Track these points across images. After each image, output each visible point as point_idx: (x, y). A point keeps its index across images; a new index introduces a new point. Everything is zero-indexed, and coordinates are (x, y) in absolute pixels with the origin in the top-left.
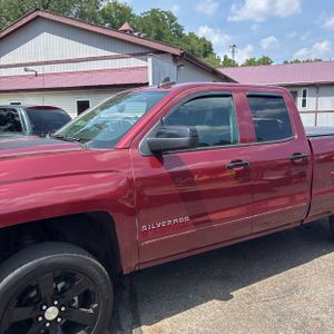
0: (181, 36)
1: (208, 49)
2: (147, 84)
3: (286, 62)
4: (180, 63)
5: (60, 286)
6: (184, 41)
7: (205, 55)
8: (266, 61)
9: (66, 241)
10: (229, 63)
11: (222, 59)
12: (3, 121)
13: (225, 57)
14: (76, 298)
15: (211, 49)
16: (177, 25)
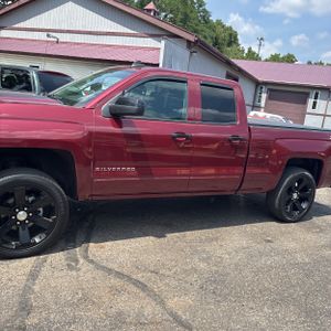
0: (207, 21)
1: (232, 39)
2: (158, 65)
3: (310, 63)
4: (193, 49)
5: (31, 199)
6: (210, 28)
7: (230, 44)
8: (290, 59)
9: (41, 169)
10: (252, 56)
11: (246, 51)
12: (18, 80)
13: (250, 49)
14: (41, 209)
15: (236, 39)
16: (205, 11)
